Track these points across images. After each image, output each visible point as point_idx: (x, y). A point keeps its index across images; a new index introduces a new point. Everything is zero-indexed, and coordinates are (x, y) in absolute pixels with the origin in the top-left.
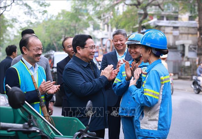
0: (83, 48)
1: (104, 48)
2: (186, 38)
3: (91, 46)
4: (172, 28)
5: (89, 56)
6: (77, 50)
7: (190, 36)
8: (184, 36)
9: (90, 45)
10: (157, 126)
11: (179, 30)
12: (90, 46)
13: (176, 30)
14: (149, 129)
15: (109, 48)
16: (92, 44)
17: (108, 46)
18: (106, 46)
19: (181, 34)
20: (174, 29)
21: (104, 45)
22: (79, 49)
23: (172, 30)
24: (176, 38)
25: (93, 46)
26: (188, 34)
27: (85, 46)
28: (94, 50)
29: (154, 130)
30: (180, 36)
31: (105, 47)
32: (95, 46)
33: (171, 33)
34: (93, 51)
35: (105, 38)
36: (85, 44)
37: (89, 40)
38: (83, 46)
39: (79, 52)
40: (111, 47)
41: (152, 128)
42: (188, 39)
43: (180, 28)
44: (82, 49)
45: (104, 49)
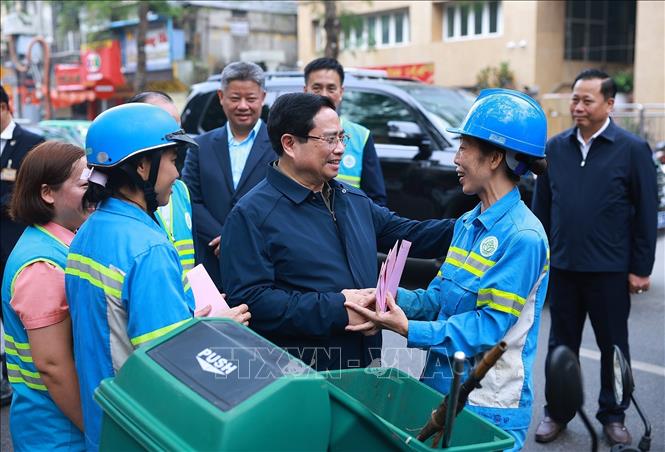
0: (303, 139)
1: (23, 65)
2: (267, 45)
3: (330, 134)
4: (228, 15)
5: (323, 165)
6: (285, 146)
7: (277, 38)
8: (261, 37)
9: (326, 130)
10: (520, 394)
11: (248, 21)
12: (326, 134)
13: (240, 21)
14: (497, 406)
15: (40, 65)
16: (334, 126)
17: (36, 59)
18: (30, 60)
19: (255, 31)
20: (236, 18)
21: (22, 57)
22: (290, 144)
23: (229, 20)
24: (239, 42)
25: (335, 134)
26: (272, 32)
27: (310, 134)
28: (340, 147)
29: (511, 407)
30: (252, 38)
31: (25, 62)
32: (342, 133)
33: (228, 29)
34: (337, 151)
35: (25, 35)
36: (311, 127)
37: (326, 113)
38: (303, 132)
39: (289, 152)
40: (47, 62)
41: (506, 404)
42: (272, 47)
43: (251, 16)
44: (301, 142)
45: (22, 69)
